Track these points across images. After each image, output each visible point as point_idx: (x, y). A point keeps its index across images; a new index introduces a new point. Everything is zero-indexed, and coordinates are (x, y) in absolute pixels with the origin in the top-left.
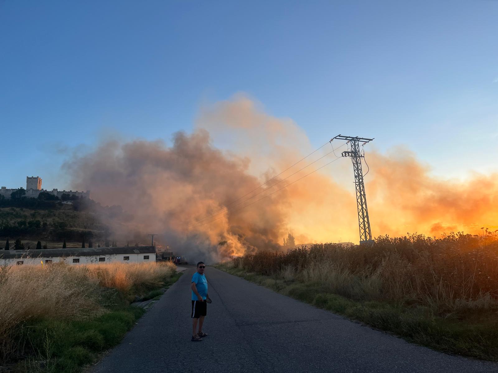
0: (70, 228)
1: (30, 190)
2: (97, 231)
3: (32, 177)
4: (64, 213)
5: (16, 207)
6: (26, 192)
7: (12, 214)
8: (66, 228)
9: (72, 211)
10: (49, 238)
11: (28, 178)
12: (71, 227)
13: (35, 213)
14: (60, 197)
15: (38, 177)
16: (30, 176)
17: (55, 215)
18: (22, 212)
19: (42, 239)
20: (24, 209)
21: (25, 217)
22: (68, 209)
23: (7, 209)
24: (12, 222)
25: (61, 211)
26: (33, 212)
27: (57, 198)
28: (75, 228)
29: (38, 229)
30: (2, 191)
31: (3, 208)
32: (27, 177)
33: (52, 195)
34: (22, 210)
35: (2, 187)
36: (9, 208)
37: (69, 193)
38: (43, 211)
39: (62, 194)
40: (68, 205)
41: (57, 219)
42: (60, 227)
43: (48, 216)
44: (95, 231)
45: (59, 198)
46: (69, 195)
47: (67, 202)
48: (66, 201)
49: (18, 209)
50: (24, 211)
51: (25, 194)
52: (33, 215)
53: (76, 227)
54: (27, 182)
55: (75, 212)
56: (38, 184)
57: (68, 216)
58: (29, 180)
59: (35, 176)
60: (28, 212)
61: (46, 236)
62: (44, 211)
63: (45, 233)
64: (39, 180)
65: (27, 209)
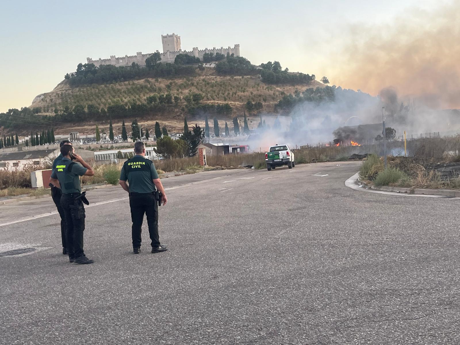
0: (206, 102)
1: (167, 53)
2: (238, 103)
3: (167, 35)
4: (203, 80)
5: (151, 78)
6: (162, 57)
7: (146, 87)
8: (201, 101)
9: (214, 77)
10: (182, 115)
11: (164, 37)
12: (208, 99)
13: (171, 83)
14: (201, 57)
15: (173, 34)
16: (165, 35)
17: (193, 84)
18: (157, 84)
19: (174, 117)
20: (159, 80)
21: (160, 89)
22: (210, 75)
23: (142, 81)
24: (144, 98)
25: (202, 78)
26: (168, 82)
27: (198, 60)
28: (212, 101)
29: (170, 105)
30: (138, 58)
31: (137, 80)
32: (162, 36)
33: (192, 57)
34: (157, 81)
35: (137, 53)
36: (143, 80)
37: (212, 52)
38: (180, 81)
39: (204, 53)
40: (210, 68)
41: (195, 90)
42: (194, 100)
43: (185, 87)
44: (237, 103)
45: (201, 60)
46: (211, 54)
47: (210, 65)
48: (209, 63)
49: (152, 80)
50: (160, 82)
51: (160, 59)
52: (169, 87)
53: (214, 100)
54: (163, 43)
55: (218, 77)
56: (175, 43)
57: (208, 84)
58: (165, 39)
59: (170, 34)
60: (162, 83)
61: (178, 114)
62: (182, 80)
63: (177, 110)
64: (175, 38)
65: (163, 80)
